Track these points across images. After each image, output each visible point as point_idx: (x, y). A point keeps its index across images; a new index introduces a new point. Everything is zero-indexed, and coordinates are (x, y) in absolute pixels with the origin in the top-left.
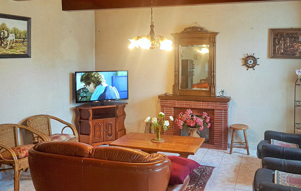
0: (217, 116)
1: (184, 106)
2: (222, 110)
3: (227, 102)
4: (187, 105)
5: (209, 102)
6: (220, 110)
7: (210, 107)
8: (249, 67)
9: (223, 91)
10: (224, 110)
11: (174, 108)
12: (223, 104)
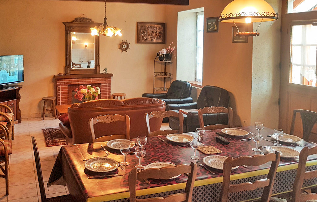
0: (104, 89)
1: (78, 83)
2: (107, 83)
3: (111, 77)
4: (80, 82)
5: (98, 77)
6: (105, 83)
7: (98, 82)
8: (123, 50)
9: (106, 69)
10: (109, 83)
11: (68, 85)
12: (108, 79)
